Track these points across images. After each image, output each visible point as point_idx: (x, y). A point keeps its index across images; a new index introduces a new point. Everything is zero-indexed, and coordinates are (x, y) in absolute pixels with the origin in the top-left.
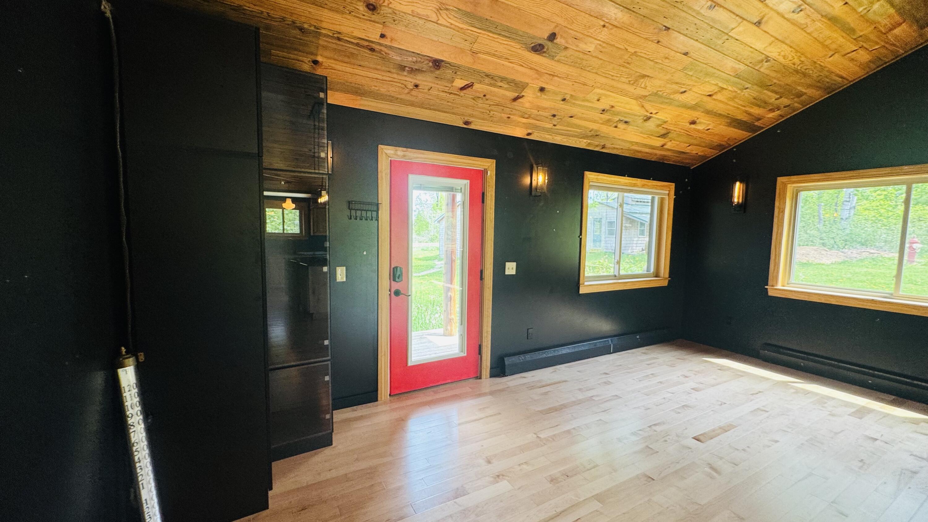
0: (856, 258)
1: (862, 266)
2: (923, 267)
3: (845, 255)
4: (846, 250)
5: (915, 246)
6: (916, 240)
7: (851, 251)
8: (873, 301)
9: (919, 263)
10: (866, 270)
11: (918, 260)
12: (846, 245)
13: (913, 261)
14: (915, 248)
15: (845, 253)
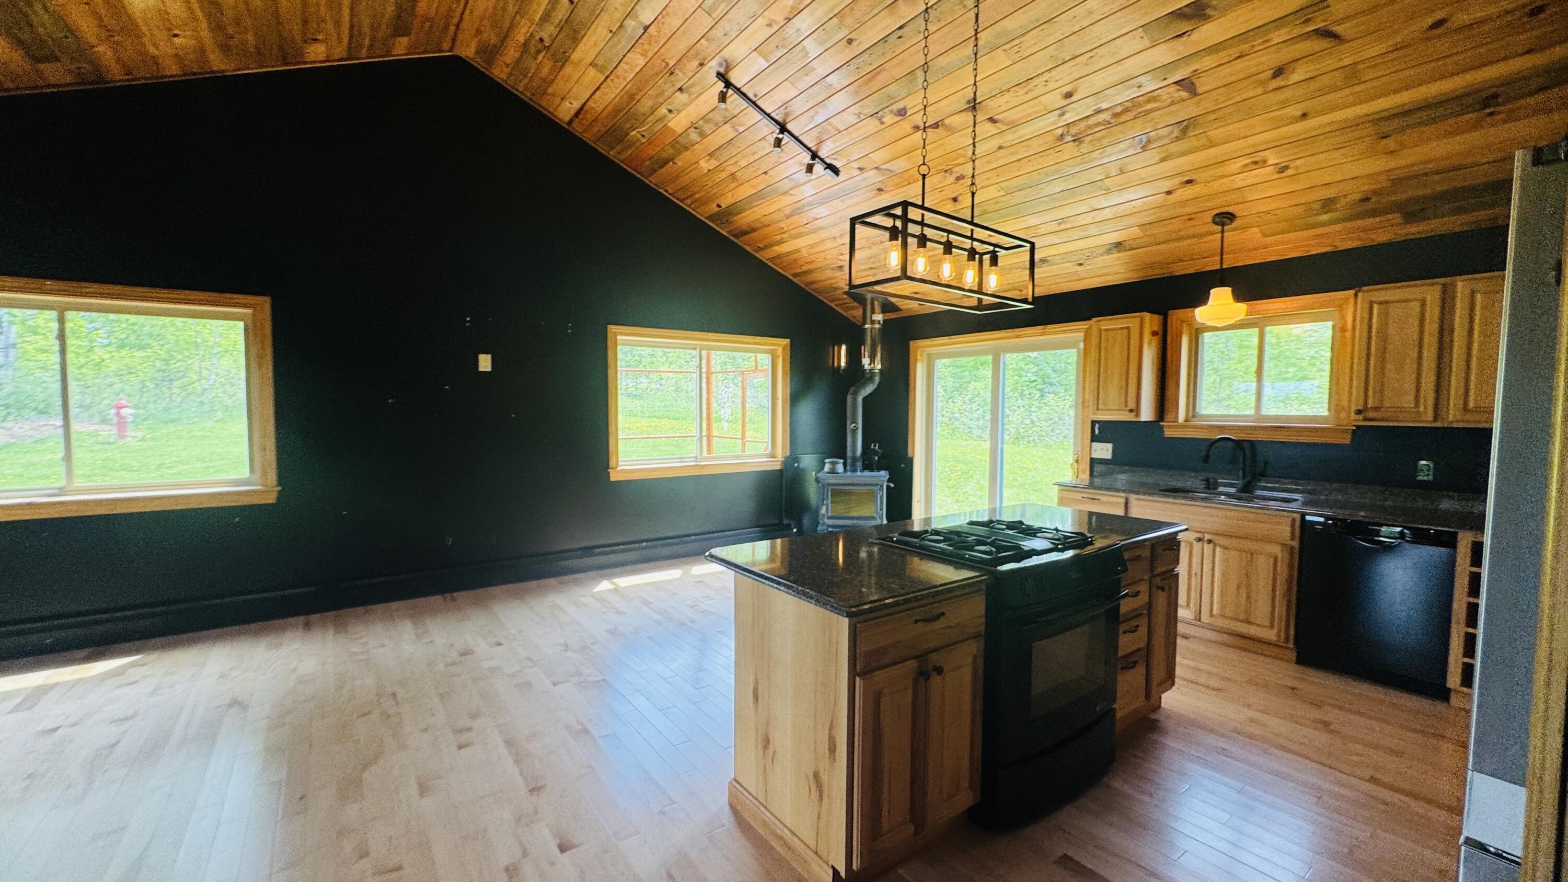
0: (31, 436)
1: (43, 450)
2: (140, 443)
3: (10, 432)
4: (9, 425)
5: (124, 412)
6: (124, 402)
7: (18, 425)
8: (30, 505)
9: (134, 437)
10: (50, 456)
11: (133, 434)
12: (8, 414)
13: (126, 436)
14: (124, 415)
15: (9, 430)
